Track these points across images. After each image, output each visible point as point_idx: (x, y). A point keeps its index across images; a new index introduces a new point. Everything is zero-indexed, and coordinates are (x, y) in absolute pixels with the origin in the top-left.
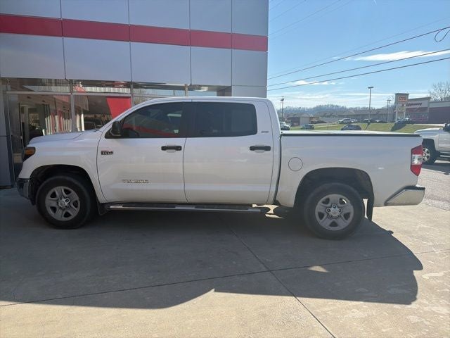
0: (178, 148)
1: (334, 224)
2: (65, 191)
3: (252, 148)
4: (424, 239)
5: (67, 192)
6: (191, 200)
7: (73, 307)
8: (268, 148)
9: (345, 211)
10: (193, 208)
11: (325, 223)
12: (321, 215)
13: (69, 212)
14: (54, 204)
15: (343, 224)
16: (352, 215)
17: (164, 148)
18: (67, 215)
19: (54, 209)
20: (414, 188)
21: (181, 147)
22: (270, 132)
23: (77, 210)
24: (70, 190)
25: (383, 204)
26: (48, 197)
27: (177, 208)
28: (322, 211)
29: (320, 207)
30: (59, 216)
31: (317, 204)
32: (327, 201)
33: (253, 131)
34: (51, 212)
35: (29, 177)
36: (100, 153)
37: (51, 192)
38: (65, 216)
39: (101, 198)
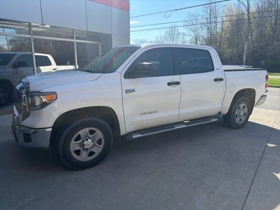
1: (240, 120)
2: (90, 131)
3: (215, 80)
8: (221, 79)
13: (94, 150)
14: (78, 148)
15: (243, 119)
16: (246, 114)
17: (169, 84)
18: (91, 154)
19: (78, 152)
21: (179, 82)
23: (102, 146)
24: (95, 129)
27: (176, 128)
28: (237, 114)
30: (84, 157)
31: (236, 110)
32: (239, 108)
34: (75, 155)
35: (52, 125)
36: (124, 92)
37: (77, 135)
38: (89, 156)
39: (123, 132)
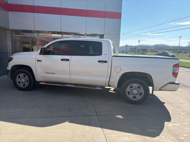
0: (68, 60)
1: (135, 97)
2: (24, 75)
3: (99, 61)
4: (179, 107)
5: (24, 76)
6: (73, 82)
7: (8, 123)
8: (106, 62)
9: (140, 92)
10: (73, 86)
11: (131, 97)
12: (129, 93)
13: (25, 84)
14: (19, 81)
15: (139, 97)
16: (143, 94)
17: (62, 60)
18: (24, 85)
19: (19, 82)
20: (174, 83)
21: (69, 60)
22: (108, 55)
23: (28, 83)
24: (26, 75)
25: (158, 90)
26: (17, 78)
27: (66, 85)
28: (129, 91)
29: (128, 89)
30: (21, 85)
31: (127, 88)
32: (132, 87)
33: (100, 54)
34: (18, 84)
35: (10, 69)
36: (37, 61)
37: (19, 75)
39: (37, 79)
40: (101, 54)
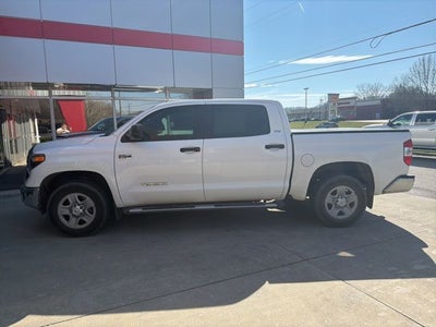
0: (197, 150)
1: (341, 213)
2: (79, 197)
3: (267, 147)
5: (81, 199)
6: (209, 199)
8: (282, 147)
9: (351, 201)
10: (213, 207)
11: (333, 213)
12: (330, 206)
13: (84, 219)
14: (67, 212)
15: (349, 213)
16: (356, 204)
17: (182, 150)
18: (82, 222)
19: (67, 217)
20: (405, 177)
21: (199, 148)
22: (282, 131)
23: (93, 216)
24: (85, 196)
25: (381, 192)
26: (61, 205)
27: (197, 208)
28: (331, 202)
29: (329, 199)
30: (73, 224)
31: (326, 196)
32: (334, 193)
34: (63, 220)
35: (38, 185)
36: (117, 157)
37: (64, 199)
38: (79, 224)
39: (119, 203)
40: (267, 131)
